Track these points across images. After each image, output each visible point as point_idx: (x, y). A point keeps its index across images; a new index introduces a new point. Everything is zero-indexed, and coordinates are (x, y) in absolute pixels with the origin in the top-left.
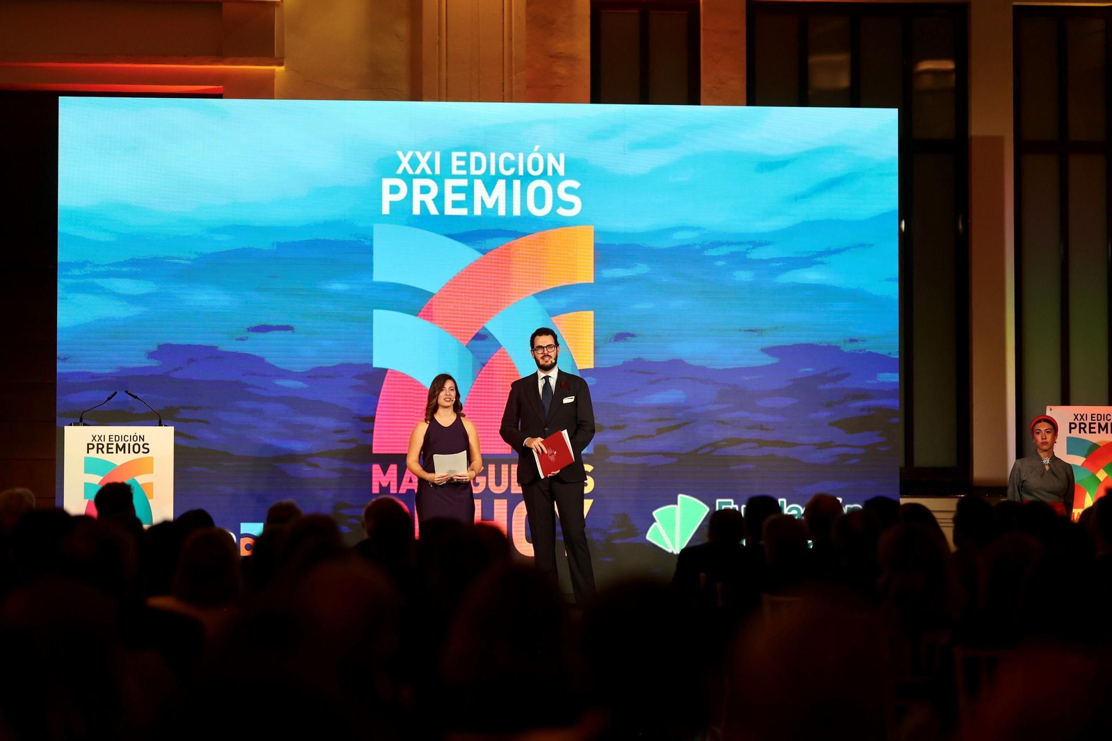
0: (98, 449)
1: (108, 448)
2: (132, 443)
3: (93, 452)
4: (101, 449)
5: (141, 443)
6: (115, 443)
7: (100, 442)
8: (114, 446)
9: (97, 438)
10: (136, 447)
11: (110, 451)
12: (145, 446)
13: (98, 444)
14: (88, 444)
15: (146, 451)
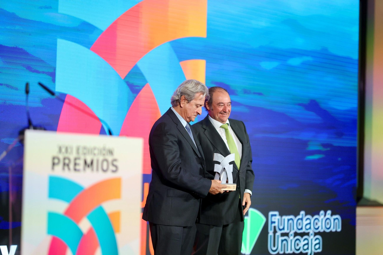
0: (64, 164)
1: (75, 164)
2: (101, 158)
3: (59, 168)
4: (68, 165)
5: (110, 158)
6: (82, 157)
7: (67, 155)
8: (81, 162)
9: (63, 150)
10: (105, 164)
11: (77, 167)
12: (115, 163)
13: (65, 159)
14: (54, 158)
15: (114, 169)
